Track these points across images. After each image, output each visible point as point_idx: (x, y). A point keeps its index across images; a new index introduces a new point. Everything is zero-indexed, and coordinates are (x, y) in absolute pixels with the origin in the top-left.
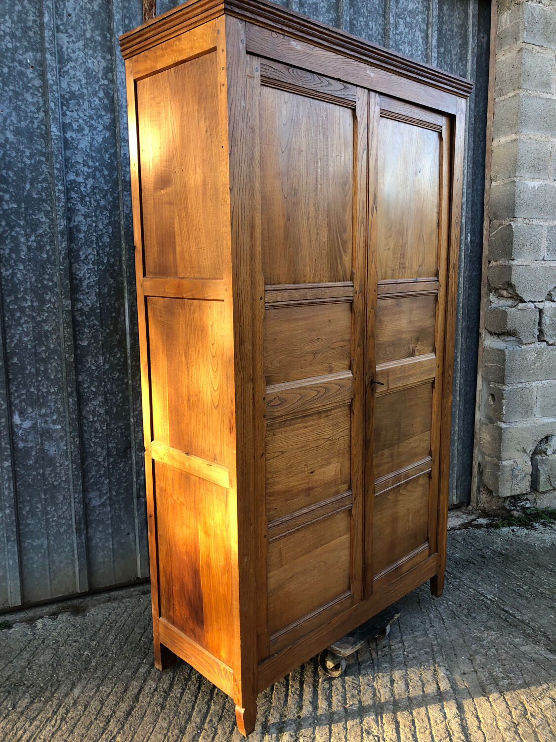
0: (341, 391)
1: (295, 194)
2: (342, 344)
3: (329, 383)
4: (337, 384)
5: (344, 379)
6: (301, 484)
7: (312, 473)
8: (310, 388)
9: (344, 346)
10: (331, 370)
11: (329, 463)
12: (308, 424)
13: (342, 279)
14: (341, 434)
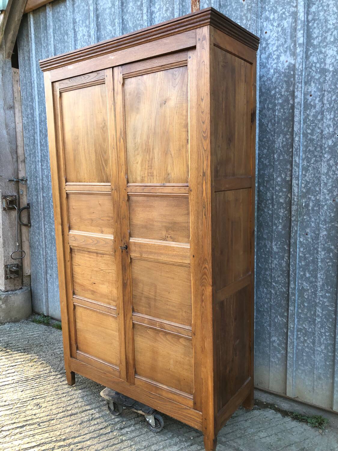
0: (106, 245)
1: (78, 138)
2: (108, 218)
3: (99, 238)
4: (104, 241)
5: (108, 239)
6: (89, 286)
7: (94, 283)
8: (90, 237)
9: (109, 220)
10: (102, 232)
11: (103, 284)
12: (91, 257)
13: (105, 181)
14: (110, 271)
